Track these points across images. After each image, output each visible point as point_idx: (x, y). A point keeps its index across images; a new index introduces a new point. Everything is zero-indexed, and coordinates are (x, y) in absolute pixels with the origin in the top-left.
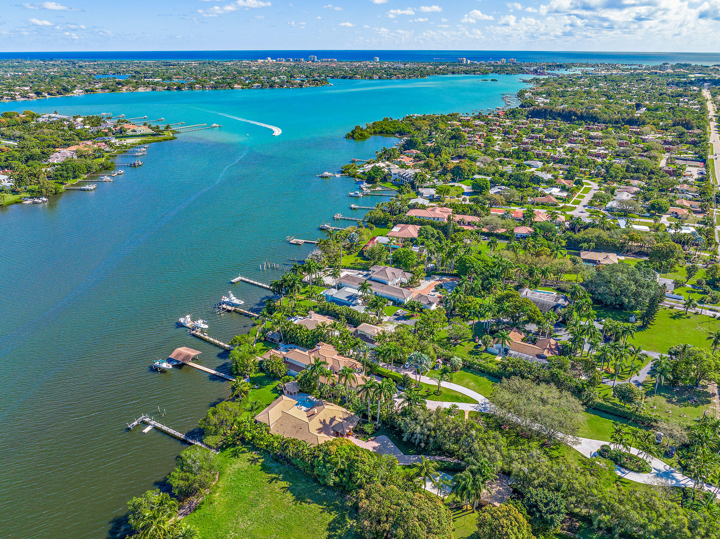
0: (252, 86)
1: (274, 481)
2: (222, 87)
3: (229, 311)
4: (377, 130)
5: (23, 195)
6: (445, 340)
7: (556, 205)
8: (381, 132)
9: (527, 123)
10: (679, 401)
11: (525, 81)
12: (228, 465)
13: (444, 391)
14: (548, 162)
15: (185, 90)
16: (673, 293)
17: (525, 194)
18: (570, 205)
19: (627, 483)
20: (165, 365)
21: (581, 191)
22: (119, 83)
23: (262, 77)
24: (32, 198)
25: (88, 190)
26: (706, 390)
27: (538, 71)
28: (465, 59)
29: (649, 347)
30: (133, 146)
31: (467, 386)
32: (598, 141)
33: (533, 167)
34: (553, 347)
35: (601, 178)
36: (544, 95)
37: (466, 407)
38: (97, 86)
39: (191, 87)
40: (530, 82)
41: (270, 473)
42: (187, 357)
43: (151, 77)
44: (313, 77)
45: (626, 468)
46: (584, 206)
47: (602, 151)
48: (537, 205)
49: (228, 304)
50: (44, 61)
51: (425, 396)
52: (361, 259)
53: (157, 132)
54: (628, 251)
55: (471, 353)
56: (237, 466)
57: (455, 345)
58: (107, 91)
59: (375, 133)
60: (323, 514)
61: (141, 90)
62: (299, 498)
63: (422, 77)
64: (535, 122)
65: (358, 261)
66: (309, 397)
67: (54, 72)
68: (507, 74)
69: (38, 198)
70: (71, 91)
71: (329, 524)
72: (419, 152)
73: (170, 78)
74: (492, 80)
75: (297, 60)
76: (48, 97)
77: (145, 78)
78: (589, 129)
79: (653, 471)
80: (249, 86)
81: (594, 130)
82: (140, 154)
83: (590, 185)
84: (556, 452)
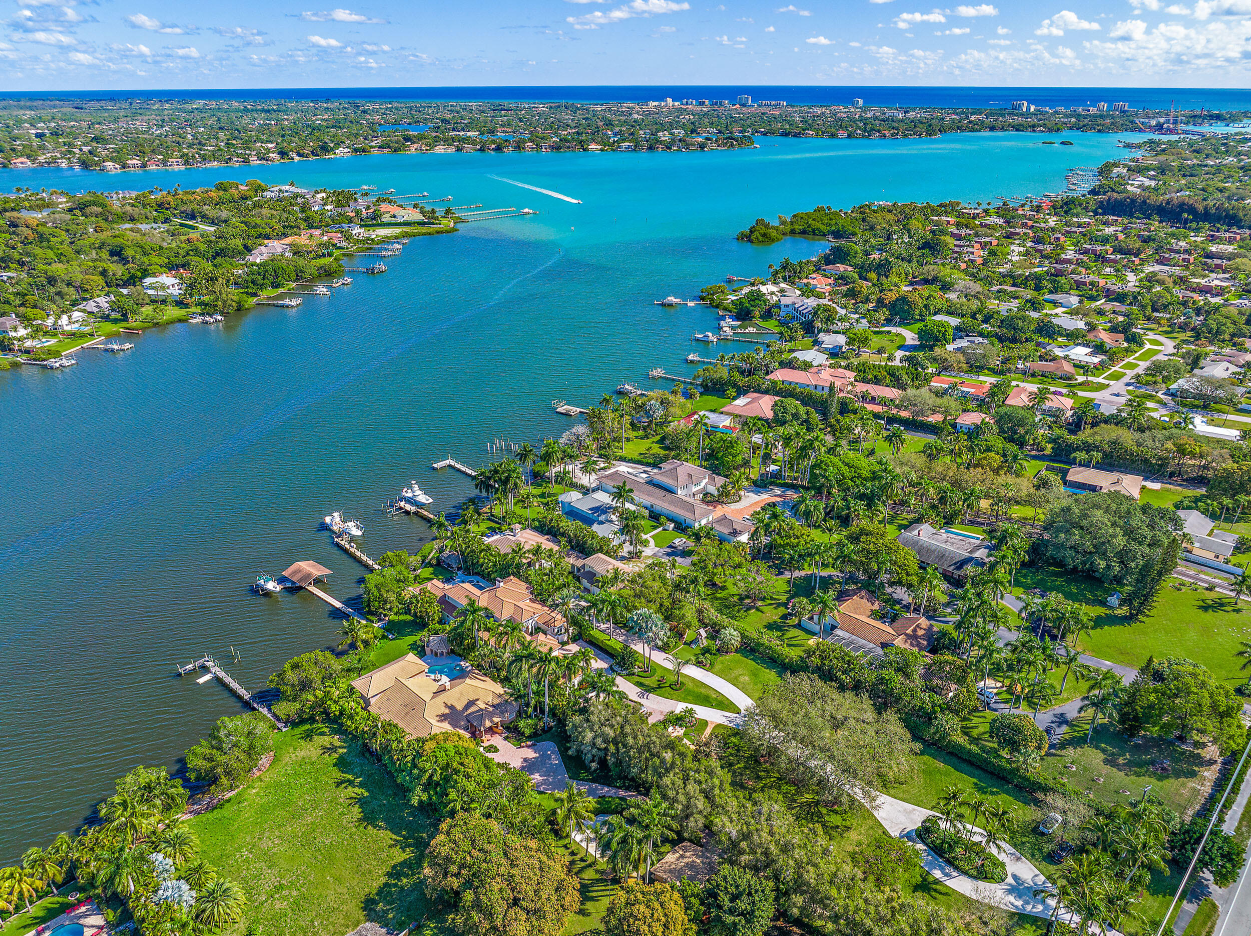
0: (619, 147)
1: (344, 785)
2: (568, 147)
3: (407, 513)
4: (796, 227)
5: (193, 309)
6: (736, 599)
7: (1069, 379)
8: (804, 232)
9: (1089, 223)
10: (1130, 764)
11: (1128, 146)
12: (291, 750)
13: (690, 685)
14: (1092, 298)
15: (509, 151)
16: (1227, 562)
17: (1015, 353)
18: (1100, 380)
19: (946, 894)
20: (271, 586)
21: (1137, 355)
22: (407, 139)
23: (642, 132)
24: (203, 314)
25: (287, 307)
26: (1200, 751)
27: (1165, 126)
28: (1026, 104)
29: (1122, 658)
30: (385, 240)
31: (734, 682)
32: (1219, 262)
33: (1062, 305)
34: (921, 632)
35: (1189, 334)
36: (1152, 173)
37: (714, 717)
38: (373, 144)
39: (519, 147)
40: (1138, 146)
41: (346, 773)
42: (309, 575)
43: (463, 129)
44: (731, 133)
45: (956, 868)
46: (1128, 384)
47: (1217, 282)
48: (1033, 375)
49: (408, 501)
50: (315, 102)
51: (653, 688)
52: (660, 448)
53: (431, 218)
54: (1172, 475)
55: (770, 627)
56: (301, 754)
57: (748, 609)
58: (386, 151)
59: (793, 232)
60: (391, 850)
61: (439, 149)
62: (369, 818)
63: (930, 135)
64: (1106, 223)
65: (653, 451)
66: (462, 663)
67: (322, 120)
68: (1099, 131)
69: (211, 315)
70: (333, 150)
71: (394, 867)
72: (850, 269)
73: (492, 132)
74: (1062, 143)
75: (716, 103)
76: (297, 159)
77: (454, 130)
78: (1212, 239)
79: (1010, 880)
80: (614, 147)
81: (1221, 241)
82: (389, 253)
83: (1161, 344)
84: (839, 817)
